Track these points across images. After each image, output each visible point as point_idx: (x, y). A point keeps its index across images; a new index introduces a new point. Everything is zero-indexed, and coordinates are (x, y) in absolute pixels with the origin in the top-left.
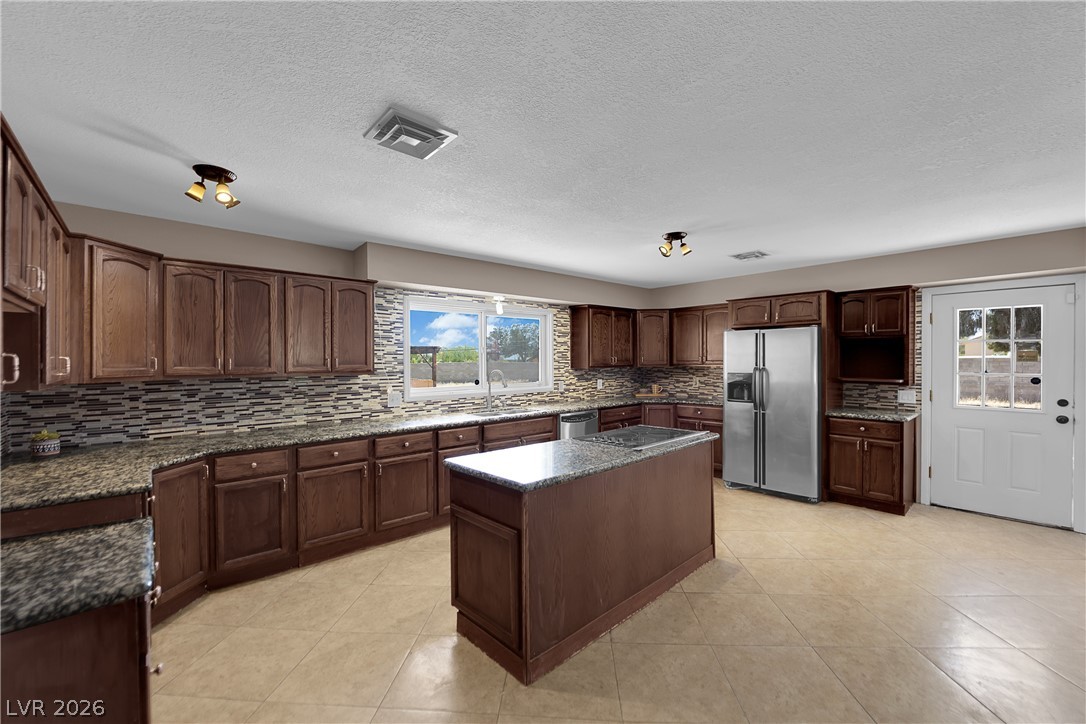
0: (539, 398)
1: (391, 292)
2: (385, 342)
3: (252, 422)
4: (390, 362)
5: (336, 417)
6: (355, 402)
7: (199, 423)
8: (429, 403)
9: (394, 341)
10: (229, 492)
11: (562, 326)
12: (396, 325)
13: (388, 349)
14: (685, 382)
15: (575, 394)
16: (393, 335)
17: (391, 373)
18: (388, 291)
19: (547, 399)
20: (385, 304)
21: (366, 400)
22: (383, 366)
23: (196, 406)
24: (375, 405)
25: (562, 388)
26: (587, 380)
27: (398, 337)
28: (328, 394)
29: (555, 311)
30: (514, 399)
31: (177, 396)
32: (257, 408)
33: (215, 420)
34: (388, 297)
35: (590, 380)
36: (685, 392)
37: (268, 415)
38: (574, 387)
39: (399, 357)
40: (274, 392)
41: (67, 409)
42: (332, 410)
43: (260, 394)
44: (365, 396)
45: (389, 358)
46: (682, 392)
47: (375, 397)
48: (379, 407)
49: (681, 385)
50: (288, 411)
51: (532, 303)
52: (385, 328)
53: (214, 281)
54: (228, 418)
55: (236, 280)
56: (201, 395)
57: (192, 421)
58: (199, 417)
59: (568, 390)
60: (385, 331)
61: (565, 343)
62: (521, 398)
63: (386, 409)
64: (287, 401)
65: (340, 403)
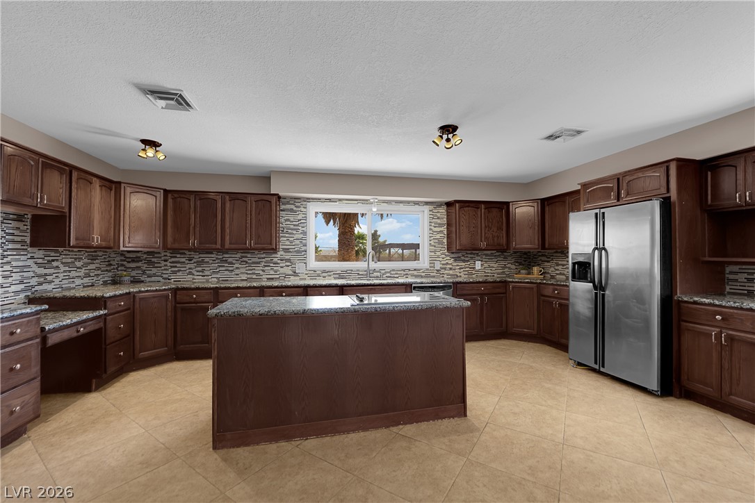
0: (415, 273)
1: (299, 201)
2: (295, 232)
3: (218, 276)
4: (298, 245)
5: (264, 276)
6: (275, 268)
7: (193, 274)
8: (324, 272)
9: (300, 231)
10: (183, 309)
11: (438, 218)
12: (302, 221)
13: (296, 236)
14: (563, 265)
15: (451, 272)
16: (300, 228)
17: (298, 252)
18: (297, 201)
19: (423, 274)
20: (295, 209)
21: (282, 267)
22: (293, 247)
23: (192, 266)
24: (288, 271)
25: (438, 265)
26: (464, 261)
27: (303, 229)
28: (259, 263)
29: (431, 207)
30: (392, 273)
31: (183, 260)
32: (221, 269)
33: (201, 273)
34: (297, 204)
35: (468, 261)
36: (564, 274)
37: (227, 273)
38: (451, 266)
39: (304, 241)
40: (230, 260)
42: (261, 273)
43: (222, 261)
44: (281, 265)
45: (297, 242)
46: (561, 274)
47: (288, 266)
48: (291, 273)
49: (560, 267)
50: (237, 271)
51: (408, 202)
52: (294, 223)
53: (190, 200)
54: (207, 273)
55: (200, 199)
56: (195, 260)
57: (190, 273)
58: (193, 271)
59: (445, 269)
60: (294, 225)
61: (441, 232)
62: (399, 272)
63: (295, 274)
64: (237, 265)
65: (266, 268)
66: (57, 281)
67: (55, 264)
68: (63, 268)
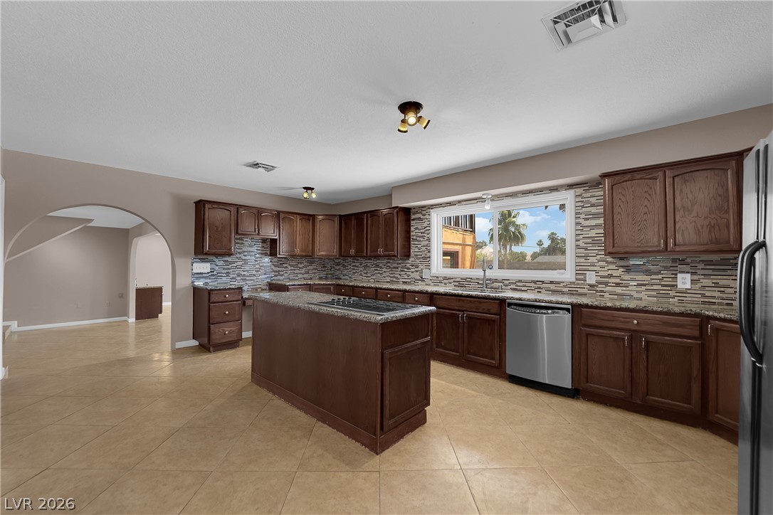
0: (552, 287)
1: (425, 209)
2: (422, 239)
3: (374, 278)
4: (424, 251)
5: (400, 280)
6: (408, 273)
8: (445, 278)
9: (426, 238)
11: (593, 205)
12: (427, 228)
13: (423, 243)
15: (619, 290)
16: (425, 235)
17: (424, 258)
18: (423, 209)
19: (564, 289)
20: (422, 217)
21: (412, 272)
22: (421, 253)
23: (361, 269)
24: (416, 276)
25: (591, 278)
26: (648, 272)
27: (428, 236)
28: (397, 268)
29: (579, 191)
30: (519, 284)
31: (358, 264)
32: (376, 272)
34: (424, 212)
35: (659, 273)
37: (379, 275)
38: (618, 281)
39: (428, 248)
40: (381, 265)
41: (340, 267)
42: (398, 276)
43: (377, 266)
44: (412, 270)
45: (424, 249)
47: (417, 271)
48: (419, 278)
50: (384, 275)
51: (541, 190)
52: (421, 231)
54: (369, 275)
55: (356, 219)
56: (363, 265)
57: (361, 275)
59: (606, 284)
60: (422, 233)
61: (597, 226)
62: (527, 284)
63: (422, 279)
64: (384, 270)
65: (402, 273)
66: (286, 275)
67: (285, 265)
68: (290, 268)
